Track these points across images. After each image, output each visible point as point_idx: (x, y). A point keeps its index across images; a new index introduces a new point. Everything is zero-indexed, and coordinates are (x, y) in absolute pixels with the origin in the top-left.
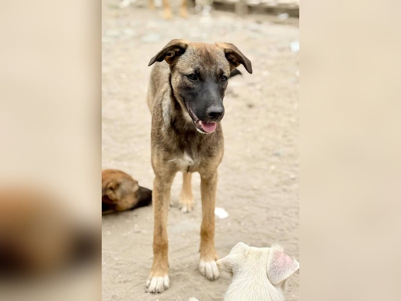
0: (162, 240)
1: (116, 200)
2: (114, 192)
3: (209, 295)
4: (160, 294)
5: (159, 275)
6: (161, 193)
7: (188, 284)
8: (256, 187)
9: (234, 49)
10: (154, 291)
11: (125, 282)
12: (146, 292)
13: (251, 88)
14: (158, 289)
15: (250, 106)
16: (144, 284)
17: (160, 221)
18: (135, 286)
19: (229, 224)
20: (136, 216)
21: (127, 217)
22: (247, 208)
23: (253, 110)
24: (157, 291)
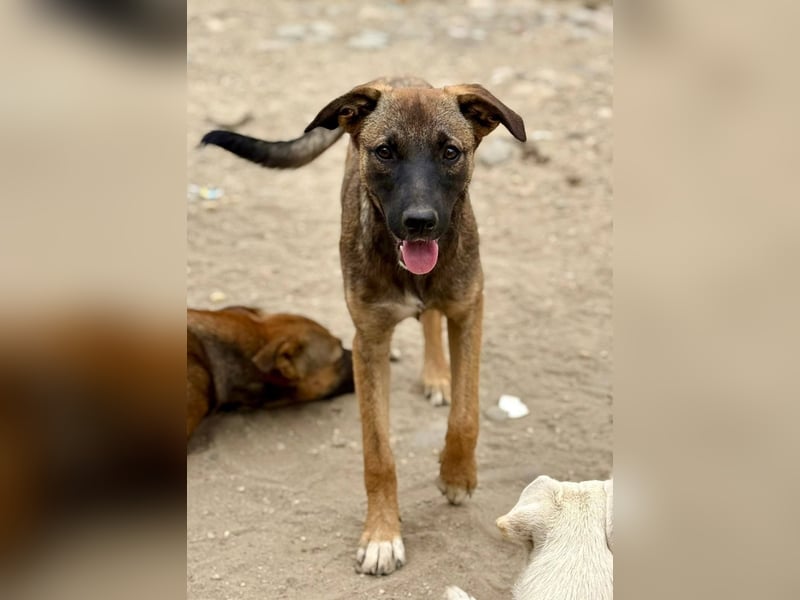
0: (380, 462)
1: (297, 379)
2: (293, 364)
3: (488, 581)
4: (385, 577)
5: (382, 539)
6: (368, 364)
7: (445, 556)
8: (585, 353)
9: (479, 94)
10: (373, 571)
11: (315, 550)
12: (358, 573)
13: (576, 144)
14: (383, 568)
15: (574, 182)
16: (353, 556)
17: (373, 423)
18: (336, 559)
19: (530, 430)
20: (338, 411)
21: (318, 414)
22: (567, 397)
23: (578, 191)
24: (379, 571)
